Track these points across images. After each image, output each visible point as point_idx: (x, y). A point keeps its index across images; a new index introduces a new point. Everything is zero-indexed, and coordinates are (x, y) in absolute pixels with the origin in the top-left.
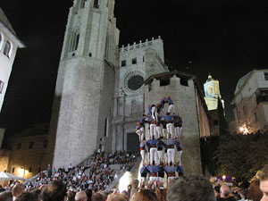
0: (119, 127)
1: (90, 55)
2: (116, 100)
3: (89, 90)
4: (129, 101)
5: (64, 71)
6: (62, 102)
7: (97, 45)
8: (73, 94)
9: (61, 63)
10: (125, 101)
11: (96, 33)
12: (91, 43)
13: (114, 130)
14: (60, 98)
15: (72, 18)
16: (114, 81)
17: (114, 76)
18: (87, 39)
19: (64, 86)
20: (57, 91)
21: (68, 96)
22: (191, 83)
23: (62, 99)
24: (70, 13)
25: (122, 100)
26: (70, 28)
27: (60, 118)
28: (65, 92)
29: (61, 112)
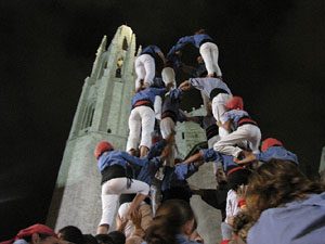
1: (109, 131)
5: (71, 153)
6: (65, 196)
7: (119, 119)
9: (69, 143)
11: (118, 105)
12: (110, 117)
14: (63, 189)
15: (88, 89)
18: (106, 112)
21: (74, 186)
23: (66, 191)
24: (86, 84)
26: (84, 101)
28: (70, 181)
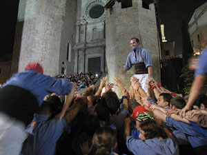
0: (81, 53)
2: (78, 28)
3: (51, 16)
4: (90, 28)
8: (35, 19)
10: (86, 29)
13: (76, 54)
16: (76, 10)
17: (76, 6)
19: (26, 11)
20: (20, 17)
22: (152, 6)
25: (83, 28)
27: (23, 43)
29: (23, 36)
